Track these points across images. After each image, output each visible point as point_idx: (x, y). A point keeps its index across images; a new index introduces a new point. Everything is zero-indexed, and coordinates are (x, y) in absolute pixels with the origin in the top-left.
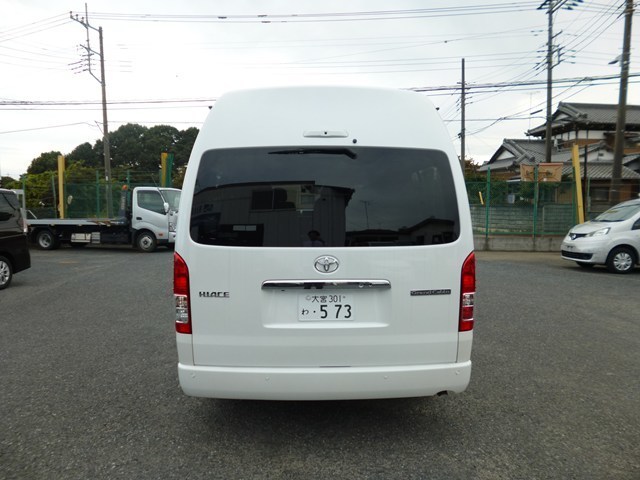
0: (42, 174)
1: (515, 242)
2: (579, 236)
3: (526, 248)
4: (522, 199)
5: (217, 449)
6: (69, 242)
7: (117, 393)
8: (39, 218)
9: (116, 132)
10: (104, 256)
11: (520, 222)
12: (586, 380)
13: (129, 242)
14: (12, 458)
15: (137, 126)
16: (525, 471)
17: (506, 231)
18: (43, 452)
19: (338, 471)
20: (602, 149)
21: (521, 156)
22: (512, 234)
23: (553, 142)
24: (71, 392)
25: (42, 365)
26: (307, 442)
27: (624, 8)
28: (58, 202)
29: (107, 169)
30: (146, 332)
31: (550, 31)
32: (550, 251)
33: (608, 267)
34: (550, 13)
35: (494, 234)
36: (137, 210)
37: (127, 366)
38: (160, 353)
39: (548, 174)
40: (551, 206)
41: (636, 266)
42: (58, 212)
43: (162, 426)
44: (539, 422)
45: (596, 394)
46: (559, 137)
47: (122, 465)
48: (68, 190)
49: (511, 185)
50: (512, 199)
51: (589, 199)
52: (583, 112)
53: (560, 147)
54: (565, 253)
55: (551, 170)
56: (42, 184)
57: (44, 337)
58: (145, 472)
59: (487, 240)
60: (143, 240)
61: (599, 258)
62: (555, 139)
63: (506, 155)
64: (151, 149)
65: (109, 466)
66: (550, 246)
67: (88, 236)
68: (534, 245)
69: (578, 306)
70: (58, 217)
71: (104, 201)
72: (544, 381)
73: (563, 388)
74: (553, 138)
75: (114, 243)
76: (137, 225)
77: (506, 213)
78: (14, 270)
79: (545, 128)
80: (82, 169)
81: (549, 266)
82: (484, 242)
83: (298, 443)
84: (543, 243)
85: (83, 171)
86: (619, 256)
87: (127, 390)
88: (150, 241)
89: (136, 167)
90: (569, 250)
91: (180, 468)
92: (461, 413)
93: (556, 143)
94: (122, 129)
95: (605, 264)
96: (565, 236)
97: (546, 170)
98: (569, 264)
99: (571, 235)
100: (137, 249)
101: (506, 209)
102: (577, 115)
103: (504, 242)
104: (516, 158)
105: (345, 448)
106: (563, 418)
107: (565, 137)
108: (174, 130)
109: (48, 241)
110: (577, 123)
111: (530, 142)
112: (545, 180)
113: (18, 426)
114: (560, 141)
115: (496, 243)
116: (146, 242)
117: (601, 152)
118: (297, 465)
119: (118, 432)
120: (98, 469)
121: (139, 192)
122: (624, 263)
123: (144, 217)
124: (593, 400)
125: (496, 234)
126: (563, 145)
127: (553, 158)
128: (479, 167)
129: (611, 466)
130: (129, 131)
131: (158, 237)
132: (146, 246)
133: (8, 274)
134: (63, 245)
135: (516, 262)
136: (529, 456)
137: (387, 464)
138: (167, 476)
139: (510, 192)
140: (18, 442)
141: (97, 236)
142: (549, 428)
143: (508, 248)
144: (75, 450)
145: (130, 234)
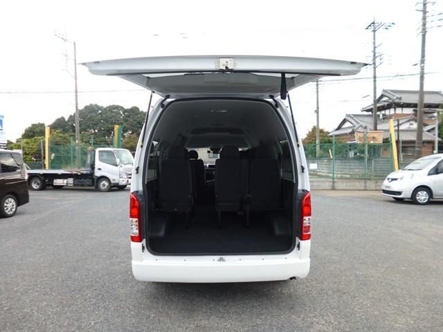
0: (33, 139)
1: (352, 184)
2: (393, 180)
3: (360, 188)
4: (358, 154)
5: (155, 314)
6: (52, 185)
7: (92, 281)
8: (32, 169)
9: (83, 110)
10: (76, 194)
11: (357, 170)
12: (387, 273)
13: (93, 185)
14: (30, 319)
15: (96, 105)
16: (343, 325)
17: (348, 176)
18: (49, 315)
19: (229, 326)
20: (412, 120)
21: (357, 126)
22: (352, 178)
23: (379, 116)
24: (63, 281)
25: (42, 265)
26: (210, 309)
27: (421, 29)
28: (44, 158)
29: (77, 134)
30: (107, 244)
31: (374, 43)
32: (376, 190)
33: (413, 201)
34: (374, 31)
35: (340, 179)
36: (98, 164)
37: (96, 265)
38: (117, 257)
39: (374, 138)
40: (378, 159)
41: (431, 200)
42: (45, 165)
43: (120, 301)
44: (354, 297)
45: (393, 281)
46: (383, 112)
47: (98, 323)
48: (51, 150)
49: (350, 145)
50: (351, 154)
51: (401, 155)
52: (399, 96)
53: (384, 119)
54: (384, 191)
55: (376, 135)
56: (33, 145)
57: (42, 247)
58: (112, 326)
59: (334, 182)
60: (102, 183)
61: (407, 194)
62: (381, 114)
63: (347, 125)
64: (106, 120)
65: (90, 324)
66: (376, 186)
67: (65, 181)
68: (366, 186)
69: (389, 227)
70: (45, 168)
71: (75, 157)
72: (361, 273)
73: (372, 277)
74: (378, 113)
75: (83, 186)
76: (98, 174)
77: (348, 164)
78: (19, 204)
79: (372, 107)
80: (60, 135)
81: (374, 200)
82: (331, 184)
83: (205, 310)
84: (371, 185)
85: (61, 137)
86: (419, 193)
87: (98, 280)
88: (107, 184)
89: (95, 133)
90: (387, 189)
91: (133, 324)
92: (306, 292)
93: (381, 116)
94: (86, 108)
95: (411, 198)
96: (384, 179)
97: (372, 135)
98: (388, 198)
99: (389, 179)
100: (97, 189)
101: (348, 161)
102: (395, 98)
103: (345, 184)
104: (354, 126)
105: (234, 313)
106: (370, 295)
107: (387, 112)
108: (122, 108)
109: (38, 184)
110: (394, 103)
111: (364, 115)
112: (372, 142)
113: (32, 301)
114: (384, 115)
115: (339, 185)
116: (104, 185)
117: (411, 122)
118: (204, 322)
119: (94, 304)
120: (83, 325)
121: (100, 151)
122: (423, 198)
123: (103, 168)
124: (390, 285)
125: (341, 178)
126: (386, 118)
127: (379, 127)
128: (329, 133)
129: (396, 322)
130: (91, 109)
131: (112, 182)
132: (104, 188)
133: (15, 206)
134: (48, 187)
135: (353, 197)
136: (346, 317)
137: (259, 322)
138: (126, 329)
139: (350, 150)
140: (33, 310)
141: (71, 181)
142: (361, 301)
143: (348, 188)
144: (69, 314)
145: (94, 179)
